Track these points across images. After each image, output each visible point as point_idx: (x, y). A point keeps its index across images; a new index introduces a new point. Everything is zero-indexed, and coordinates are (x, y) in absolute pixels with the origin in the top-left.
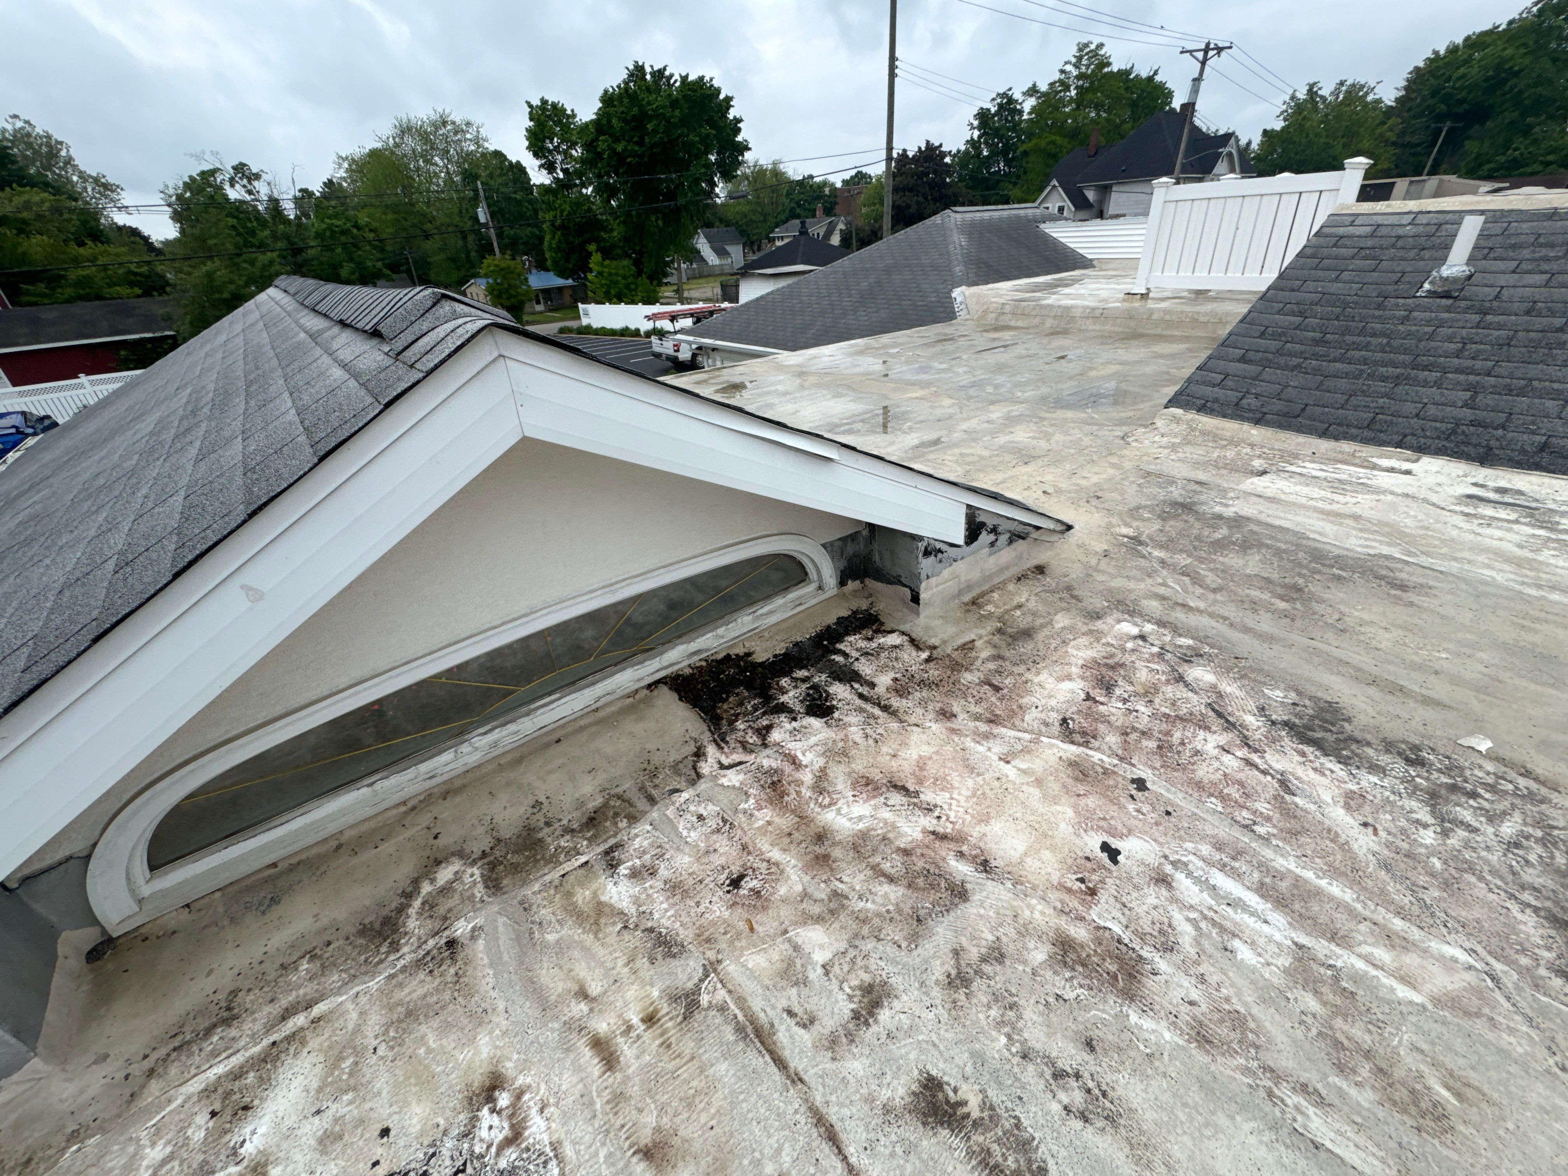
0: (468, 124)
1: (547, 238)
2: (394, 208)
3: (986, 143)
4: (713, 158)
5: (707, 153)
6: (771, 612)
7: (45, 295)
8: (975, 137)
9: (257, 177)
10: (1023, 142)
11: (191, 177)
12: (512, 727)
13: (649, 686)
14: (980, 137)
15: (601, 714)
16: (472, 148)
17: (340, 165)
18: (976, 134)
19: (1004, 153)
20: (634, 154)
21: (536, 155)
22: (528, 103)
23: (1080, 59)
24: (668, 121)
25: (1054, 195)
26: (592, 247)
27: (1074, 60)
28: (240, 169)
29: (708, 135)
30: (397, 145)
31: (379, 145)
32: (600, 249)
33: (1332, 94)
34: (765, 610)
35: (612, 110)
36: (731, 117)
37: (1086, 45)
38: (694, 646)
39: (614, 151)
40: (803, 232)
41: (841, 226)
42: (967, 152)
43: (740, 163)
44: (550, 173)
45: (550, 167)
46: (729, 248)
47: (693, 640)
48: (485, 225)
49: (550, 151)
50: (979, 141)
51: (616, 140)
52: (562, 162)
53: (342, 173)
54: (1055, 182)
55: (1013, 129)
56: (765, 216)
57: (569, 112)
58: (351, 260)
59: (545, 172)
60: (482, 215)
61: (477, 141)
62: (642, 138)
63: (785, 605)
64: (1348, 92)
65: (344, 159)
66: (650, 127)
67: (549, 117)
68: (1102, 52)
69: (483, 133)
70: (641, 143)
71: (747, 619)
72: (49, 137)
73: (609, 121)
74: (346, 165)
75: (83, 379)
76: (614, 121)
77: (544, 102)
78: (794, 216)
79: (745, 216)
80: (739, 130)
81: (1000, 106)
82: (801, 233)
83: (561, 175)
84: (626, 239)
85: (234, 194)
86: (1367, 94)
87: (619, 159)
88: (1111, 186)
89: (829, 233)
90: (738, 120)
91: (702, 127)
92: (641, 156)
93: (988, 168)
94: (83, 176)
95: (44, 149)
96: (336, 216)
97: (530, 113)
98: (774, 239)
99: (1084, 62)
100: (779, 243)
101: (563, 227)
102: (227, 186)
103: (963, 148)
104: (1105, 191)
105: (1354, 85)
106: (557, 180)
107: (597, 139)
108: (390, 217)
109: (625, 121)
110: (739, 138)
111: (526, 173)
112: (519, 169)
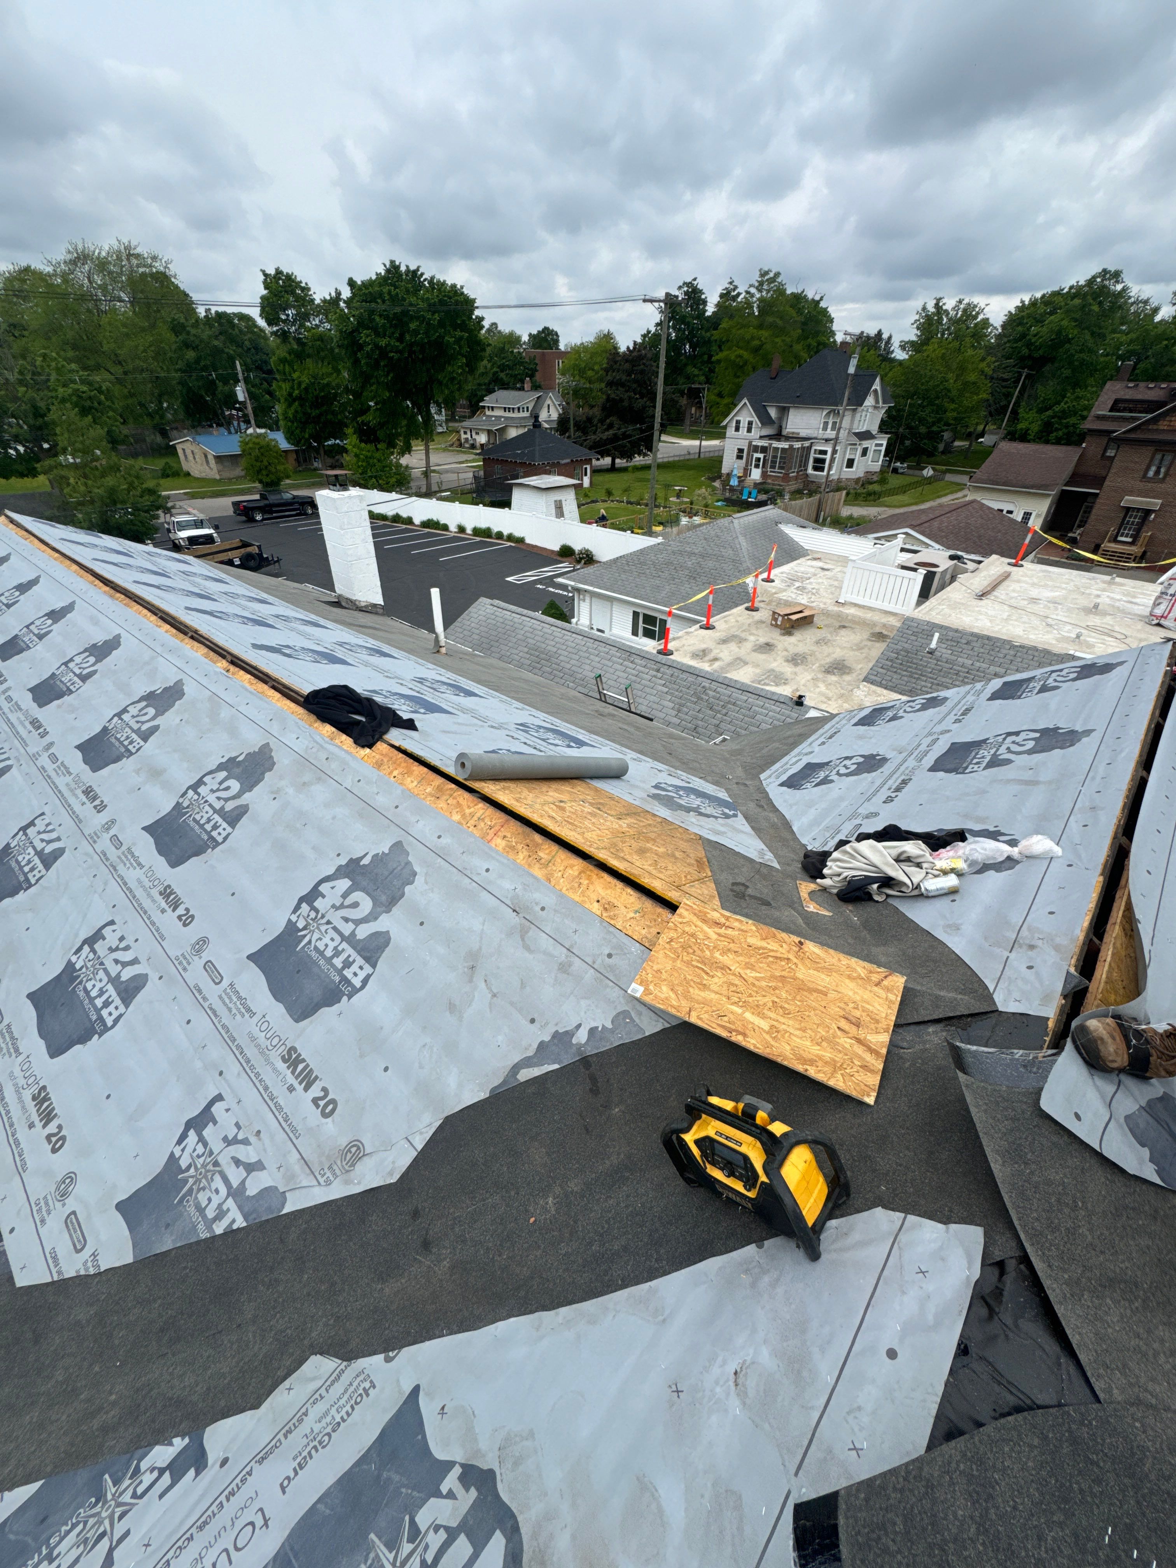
3: (673, 327)
22: (263, 272)
23: (761, 283)
25: (744, 412)
27: (757, 284)
33: (953, 309)
37: (767, 273)
50: (668, 327)
54: (745, 400)
57: (303, 285)
62: (403, 336)
64: (965, 310)
66: (411, 326)
67: (284, 287)
68: (779, 280)
77: (279, 272)
81: (687, 296)
86: (978, 313)
87: (381, 353)
88: (789, 408)
97: (265, 281)
99: (765, 287)
104: (784, 411)
105: (969, 304)
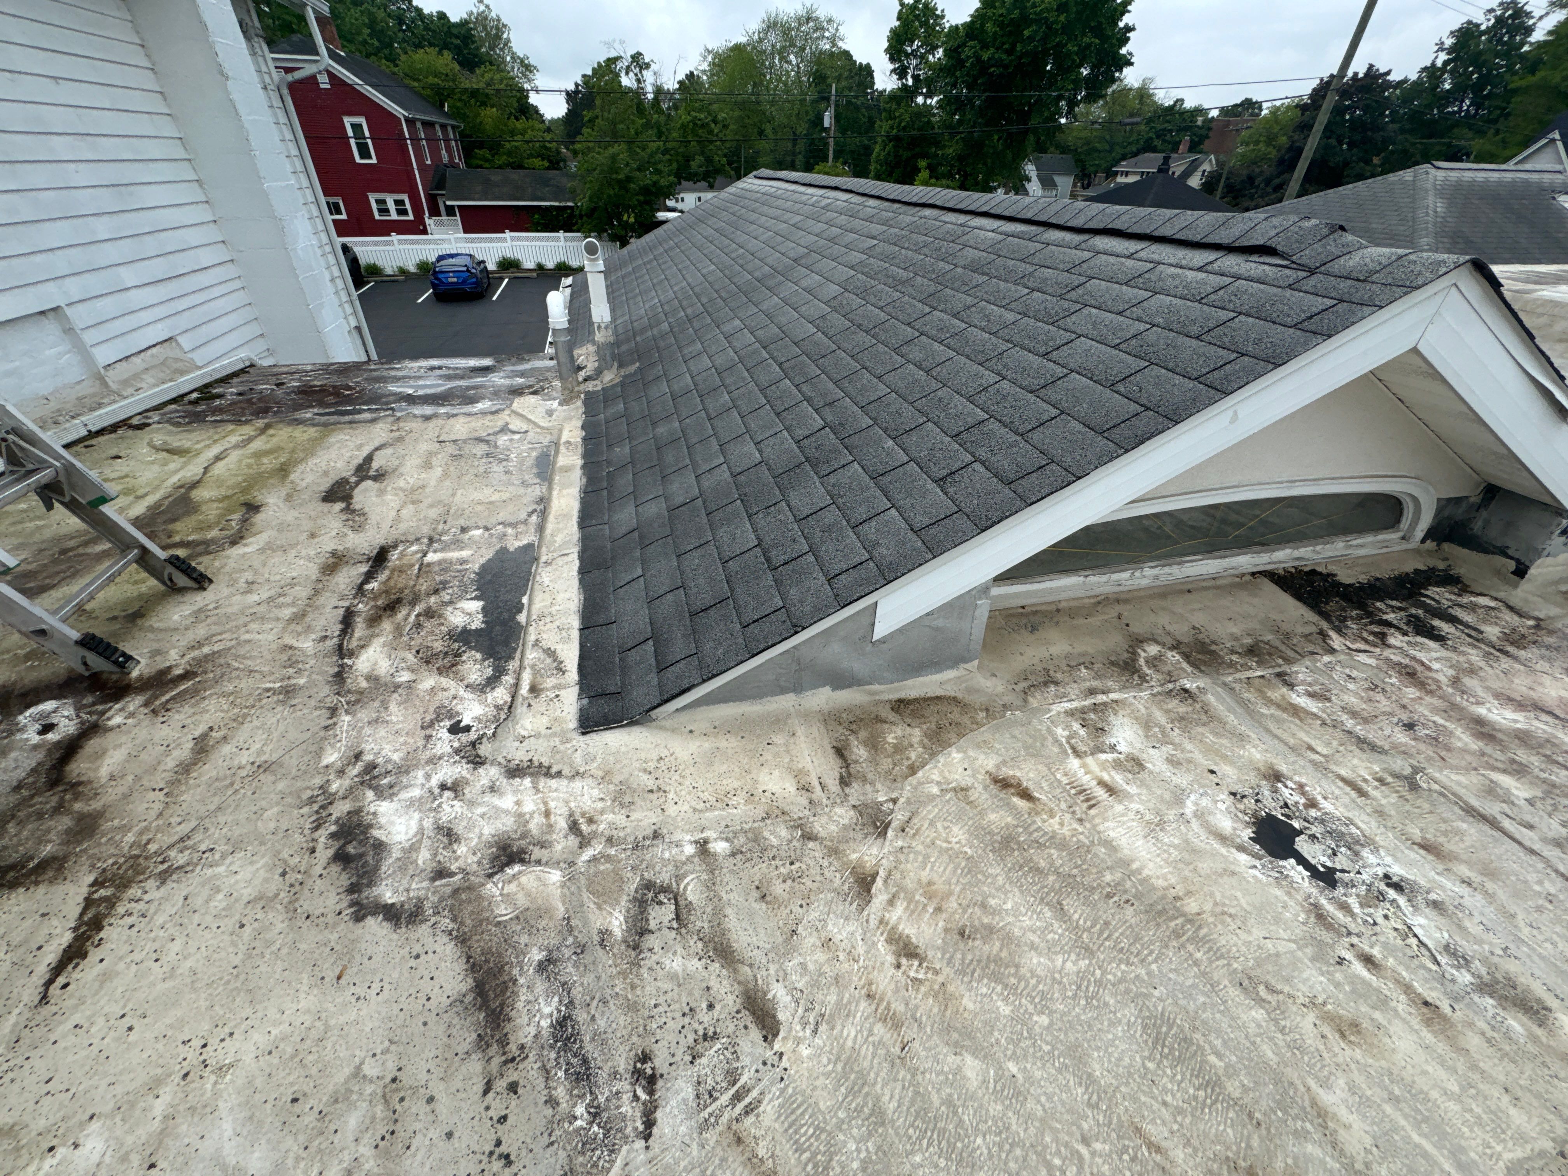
0: (830, 21)
1: (877, 149)
2: (742, 105)
3: (1451, 72)
4: (1085, 72)
5: (1081, 66)
6: (1360, 546)
7: (487, 160)
8: (1439, 63)
9: (647, 66)
10: (1515, 73)
11: (599, 63)
12: (1167, 570)
13: (1253, 574)
14: (1446, 63)
15: (1219, 582)
16: (827, 47)
17: (705, 58)
18: (1443, 57)
19: (1477, 88)
20: (999, 63)
21: (892, 59)
24: (1049, 28)
26: (922, 163)
28: (637, 58)
29: (1089, 45)
30: (760, 40)
31: (743, 40)
32: (929, 167)
34: (1359, 541)
35: (990, 12)
36: (1121, 24)
38: (1297, 553)
39: (978, 59)
40: (1164, 169)
41: (1207, 167)
42: (1418, 83)
43: (1113, 80)
44: (900, 79)
45: (901, 73)
46: (1058, 179)
47: (1297, 548)
48: (827, 130)
49: (907, 55)
50: (1443, 69)
51: (985, 46)
52: (916, 67)
53: (705, 66)
54: (1556, 135)
55: (1506, 55)
56: (1112, 145)
57: (938, 12)
58: (702, 153)
59: (895, 77)
60: (828, 120)
61: (833, 40)
62: (1014, 46)
63: (1372, 543)
65: (709, 52)
66: (1026, 33)
67: (917, 17)
69: (842, 30)
70: (1009, 52)
71: (1341, 545)
72: (499, 20)
73: (982, 25)
74: (710, 58)
75: (508, 234)
76: (989, 25)
78: (1149, 147)
79: (1088, 143)
80: (1128, 39)
81: (1499, 20)
82: (1160, 170)
83: (910, 82)
84: (960, 158)
85: (627, 81)
87: (982, 67)
89: (1187, 174)
90: (1129, 29)
91: (1084, 34)
92: (1006, 67)
93: (1441, 108)
94: (514, 57)
95: (494, 31)
96: (700, 111)
97: (900, 12)
98: (1116, 173)
100: (1120, 179)
101: (897, 139)
102: (623, 74)
103: (1413, 77)
106: (905, 86)
107: (964, 44)
108: (737, 113)
109: (1001, 25)
110: (1123, 51)
111: (872, 77)
112: (866, 72)
